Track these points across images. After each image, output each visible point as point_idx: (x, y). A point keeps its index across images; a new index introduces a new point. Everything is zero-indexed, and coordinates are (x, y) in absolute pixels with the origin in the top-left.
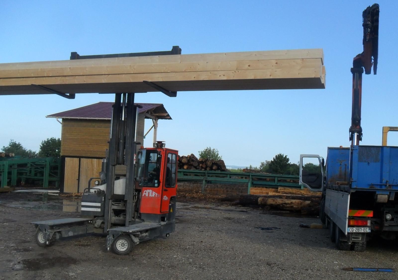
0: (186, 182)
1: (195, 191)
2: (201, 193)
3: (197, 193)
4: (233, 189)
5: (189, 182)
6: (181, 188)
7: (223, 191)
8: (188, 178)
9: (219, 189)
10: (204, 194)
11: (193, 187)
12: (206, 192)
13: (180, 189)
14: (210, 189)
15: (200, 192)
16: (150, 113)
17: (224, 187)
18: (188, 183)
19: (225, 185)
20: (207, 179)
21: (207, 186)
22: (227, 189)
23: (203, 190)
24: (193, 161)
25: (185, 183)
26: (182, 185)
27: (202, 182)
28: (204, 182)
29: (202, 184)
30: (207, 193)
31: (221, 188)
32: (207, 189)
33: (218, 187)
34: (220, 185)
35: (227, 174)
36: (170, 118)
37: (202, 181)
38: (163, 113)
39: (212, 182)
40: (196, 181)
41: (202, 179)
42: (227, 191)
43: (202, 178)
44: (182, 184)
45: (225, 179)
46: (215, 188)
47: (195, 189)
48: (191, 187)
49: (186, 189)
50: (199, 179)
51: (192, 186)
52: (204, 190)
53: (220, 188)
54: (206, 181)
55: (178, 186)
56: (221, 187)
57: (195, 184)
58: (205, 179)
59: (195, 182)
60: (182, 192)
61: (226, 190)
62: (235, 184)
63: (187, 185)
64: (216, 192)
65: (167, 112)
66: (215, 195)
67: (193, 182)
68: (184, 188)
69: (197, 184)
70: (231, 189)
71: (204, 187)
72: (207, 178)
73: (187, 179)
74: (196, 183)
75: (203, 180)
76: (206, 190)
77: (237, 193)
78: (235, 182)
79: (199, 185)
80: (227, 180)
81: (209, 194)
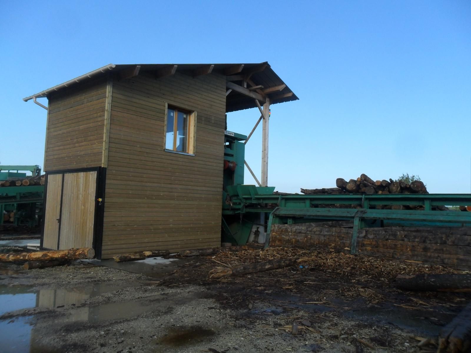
0: (313, 224)
1: (335, 248)
2: (349, 252)
3: (338, 251)
4: (445, 243)
5: (321, 223)
6: (300, 238)
7: (413, 249)
8: (319, 214)
9: (401, 242)
10: (356, 255)
11: (330, 235)
12: (362, 250)
13: (297, 241)
14: (374, 243)
15: (346, 248)
16: (245, 86)
17: (415, 237)
18: (316, 226)
19: (417, 231)
20: (365, 216)
21: (364, 234)
22: (424, 242)
23: (355, 244)
24: (365, 186)
25: (310, 226)
26: (303, 231)
27: (353, 222)
28: (356, 222)
29: (352, 228)
30: (366, 253)
31: (406, 239)
32: (365, 243)
33: (395, 235)
34: (404, 230)
35: (423, 200)
36: (294, 98)
37: (352, 219)
38: (276, 85)
39: (385, 222)
40: (336, 221)
41: (353, 215)
42: (425, 249)
43: (352, 212)
44: (302, 227)
45: (417, 215)
46: (387, 240)
47: (335, 241)
48: (324, 236)
49: (312, 241)
50: (345, 215)
51: (326, 233)
52: (358, 242)
53: (403, 240)
54: (362, 219)
55: (295, 232)
56: (405, 236)
57: (334, 229)
58: (360, 215)
59: (334, 222)
60: (303, 248)
61: (422, 245)
62: (450, 228)
63: (315, 229)
64: (392, 251)
65: (283, 83)
66: (388, 260)
67: (330, 223)
68: (306, 237)
69: (338, 229)
70: (436, 243)
71: (358, 237)
72: (365, 213)
73: (316, 216)
74: (335, 227)
75: (353, 217)
76: (363, 245)
77: (461, 257)
78: (450, 222)
79: (344, 230)
80: (422, 217)
81: (369, 256)
